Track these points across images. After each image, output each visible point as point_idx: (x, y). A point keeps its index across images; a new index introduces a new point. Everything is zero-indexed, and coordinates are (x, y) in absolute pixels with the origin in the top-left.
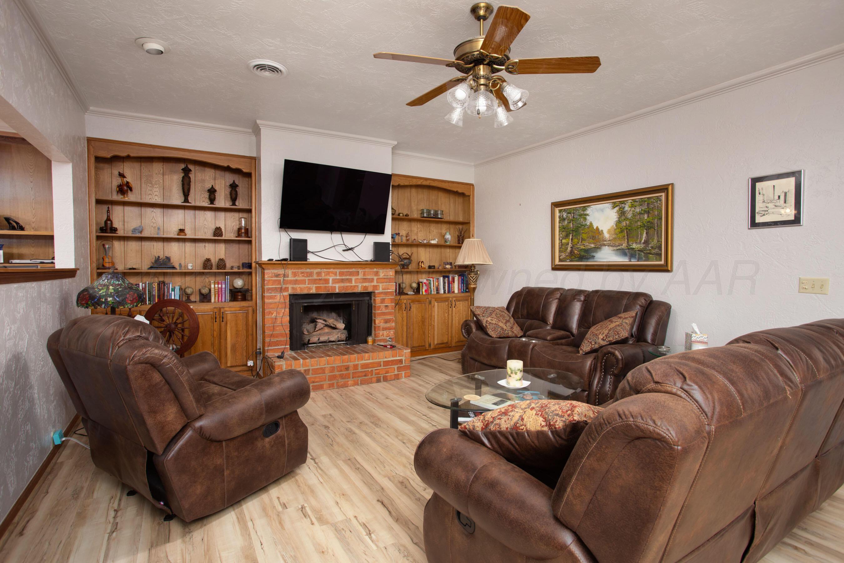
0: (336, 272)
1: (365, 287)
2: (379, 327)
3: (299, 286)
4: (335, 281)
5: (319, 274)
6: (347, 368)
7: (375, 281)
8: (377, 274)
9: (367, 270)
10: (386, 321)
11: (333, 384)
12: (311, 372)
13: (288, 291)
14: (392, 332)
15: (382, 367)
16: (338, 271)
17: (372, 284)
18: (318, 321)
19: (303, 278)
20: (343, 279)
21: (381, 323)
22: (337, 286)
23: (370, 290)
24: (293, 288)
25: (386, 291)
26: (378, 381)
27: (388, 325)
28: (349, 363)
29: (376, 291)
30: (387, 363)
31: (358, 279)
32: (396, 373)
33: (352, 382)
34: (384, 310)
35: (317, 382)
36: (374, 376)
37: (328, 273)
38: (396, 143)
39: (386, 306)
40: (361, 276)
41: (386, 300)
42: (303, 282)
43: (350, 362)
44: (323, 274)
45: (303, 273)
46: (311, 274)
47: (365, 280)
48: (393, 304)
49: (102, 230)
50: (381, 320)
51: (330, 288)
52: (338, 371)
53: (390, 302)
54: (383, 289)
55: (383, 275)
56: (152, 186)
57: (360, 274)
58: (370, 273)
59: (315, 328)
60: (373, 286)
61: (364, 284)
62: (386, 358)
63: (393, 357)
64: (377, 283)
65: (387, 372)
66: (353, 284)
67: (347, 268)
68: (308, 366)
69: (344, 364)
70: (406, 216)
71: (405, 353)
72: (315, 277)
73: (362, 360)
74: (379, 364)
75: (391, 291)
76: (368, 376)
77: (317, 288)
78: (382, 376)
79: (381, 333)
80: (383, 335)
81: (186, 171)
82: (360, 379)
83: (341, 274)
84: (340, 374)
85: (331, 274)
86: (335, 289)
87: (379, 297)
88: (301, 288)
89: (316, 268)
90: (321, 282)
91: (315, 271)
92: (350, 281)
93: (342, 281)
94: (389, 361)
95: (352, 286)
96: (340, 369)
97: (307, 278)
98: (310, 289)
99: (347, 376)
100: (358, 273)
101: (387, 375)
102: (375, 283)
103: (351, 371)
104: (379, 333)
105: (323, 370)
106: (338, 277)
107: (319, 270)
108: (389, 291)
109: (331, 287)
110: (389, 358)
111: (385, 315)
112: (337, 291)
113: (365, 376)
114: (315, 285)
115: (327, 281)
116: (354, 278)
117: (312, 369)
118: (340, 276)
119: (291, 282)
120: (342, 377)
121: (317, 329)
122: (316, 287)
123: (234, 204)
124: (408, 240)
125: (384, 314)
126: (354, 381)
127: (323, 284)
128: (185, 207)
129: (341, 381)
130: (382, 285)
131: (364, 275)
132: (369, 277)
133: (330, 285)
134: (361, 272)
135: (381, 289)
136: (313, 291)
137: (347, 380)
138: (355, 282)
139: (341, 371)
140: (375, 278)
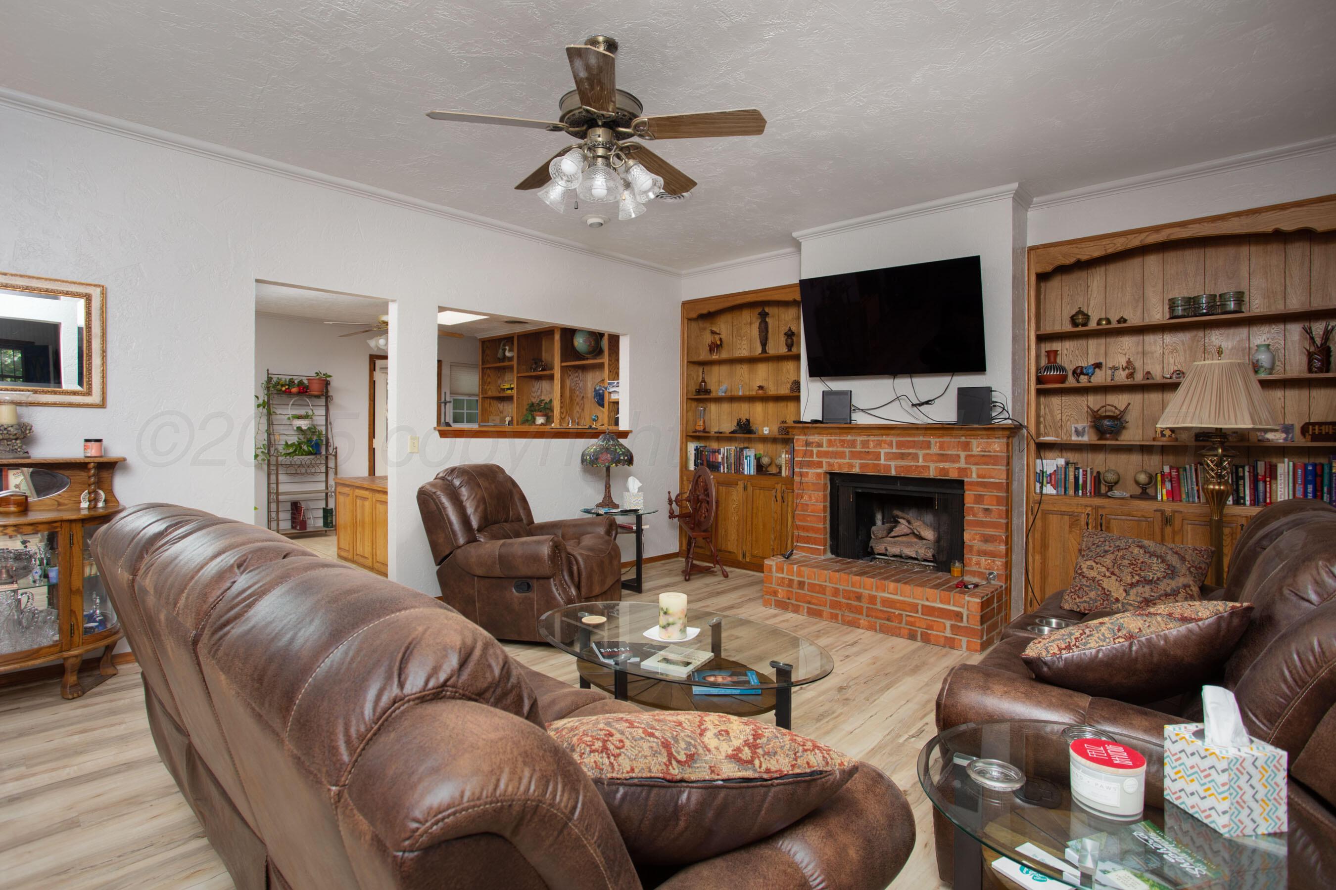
0: (892, 441)
1: (944, 471)
2: (971, 547)
3: (837, 461)
4: (891, 456)
5: (865, 444)
6: (859, 597)
7: (963, 460)
8: (966, 446)
9: (946, 439)
10: (986, 539)
11: (837, 615)
12: (806, 586)
13: (822, 467)
14: (998, 563)
15: (919, 615)
16: (894, 439)
17: (957, 465)
18: (900, 520)
19: (842, 449)
20: (903, 454)
21: (974, 539)
22: (893, 464)
23: (953, 475)
24: (829, 464)
25: (986, 480)
26: (912, 637)
27: (989, 547)
28: (862, 590)
29: (966, 480)
30: (929, 611)
31: (928, 454)
32: (948, 634)
33: (866, 623)
34: (981, 517)
35: (814, 604)
36: (903, 625)
37: (879, 444)
38: (1015, 185)
39: (987, 510)
40: (935, 450)
41: (986, 497)
42: (842, 455)
43: (864, 588)
44: (871, 445)
45: (843, 441)
46: (853, 444)
47: (943, 458)
48: (1001, 508)
49: (699, 392)
50: (976, 534)
51: (882, 467)
52: (844, 597)
53: (995, 503)
54: (979, 476)
55: (979, 449)
56: (741, 340)
57: (932, 446)
58: (951, 444)
59: (891, 530)
60: (959, 468)
61: (942, 465)
62: (927, 600)
63: (941, 602)
64: (966, 463)
65: (930, 627)
66: (921, 462)
67: (910, 435)
68: (803, 577)
69: (854, 589)
70: (1119, 322)
71: (968, 602)
72: (859, 448)
73: (884, 591)
74: (914, 607)
75: (997, 481)
76: (892, 621)
77: (862, 466)
78: (920, 630)
79: (975, 559)
80: (978, 564)
81: (764, 316)
82: (879, 621)
83: (900, 445)
84: (848, 604)
85: (883, 445)
86: (890, 470)
87: (970, 490)
88: (840, 465)
89: (860, 434)
90: (871, 456)
91: (859, 439)
92: (915, 457)
93: (902, 456)
94: (933, 608)
95: (917, 467)
96: (847, 594)
97: (847, 450)
98: (851, 466)
99: (859, 611)
100: (928, 445)
101: (929, 632)
102: (962, 464)
103: (864, 605)
104: (970, 559)
105: (822, 590)
106: (894, 450)
107: (864, 438)
108: (992, 480)
109: (885, 465)
110: (933, 602)
111: (983, 527)
112: (893, 473)
113: (888, 620)
114: (859, 461)
115: (877, 456)
116: (921, 453)
117: (809, 583)
118: (897, 448)
119: (826, 454)
120: (850, 608)
121: (893, 534)
122: (860, 464)
123: (790, 350)
124: (1131, 375)
125: (982, 524)
126: (869, 622)
127: (871, 460)
128: (765, 358)
129: (850, 616)
130: (978, 469)
131: (941, 447)
132: (950, 452)
133: (882, 462)
134: (936, 442)
135: (974, 475)
136: (856, 470)
137: (857, 616)
138: (924, 460)
139: (849, 599)
140: (963, 454)
